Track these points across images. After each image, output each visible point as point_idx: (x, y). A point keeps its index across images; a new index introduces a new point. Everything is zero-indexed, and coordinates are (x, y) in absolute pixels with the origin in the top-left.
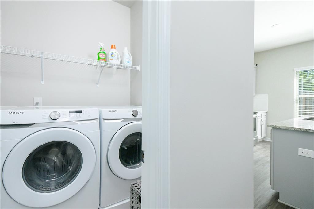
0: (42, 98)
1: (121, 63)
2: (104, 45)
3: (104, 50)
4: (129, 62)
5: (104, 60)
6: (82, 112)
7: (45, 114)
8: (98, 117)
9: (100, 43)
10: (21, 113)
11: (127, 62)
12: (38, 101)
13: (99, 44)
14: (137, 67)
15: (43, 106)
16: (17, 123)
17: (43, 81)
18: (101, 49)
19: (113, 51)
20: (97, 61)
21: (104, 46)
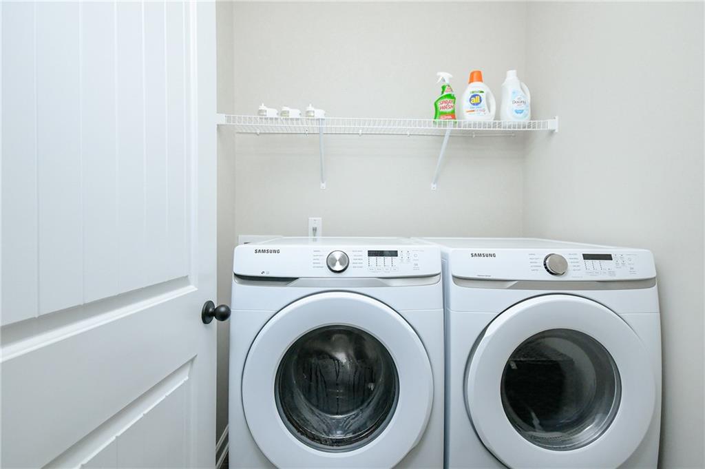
0: (320, 218)
1: (497, 117)
2: (451, 76)
3: (452, 90)
4: (521, 112)
5: (450, 117)
6: (399, 253)
7: (318, 257)
8: (439, 270)
9: (439, 74)
10: (275, 251)
11: (517, 112)
12: (315, 226)
13: (439, 77)
14: (549, 121)
15: (323, 236)
16: (268, 273)
17: (323, 182)
18: (443, 88)
19: (476, 86)
20: (433, 120)
21: (450, 79)
